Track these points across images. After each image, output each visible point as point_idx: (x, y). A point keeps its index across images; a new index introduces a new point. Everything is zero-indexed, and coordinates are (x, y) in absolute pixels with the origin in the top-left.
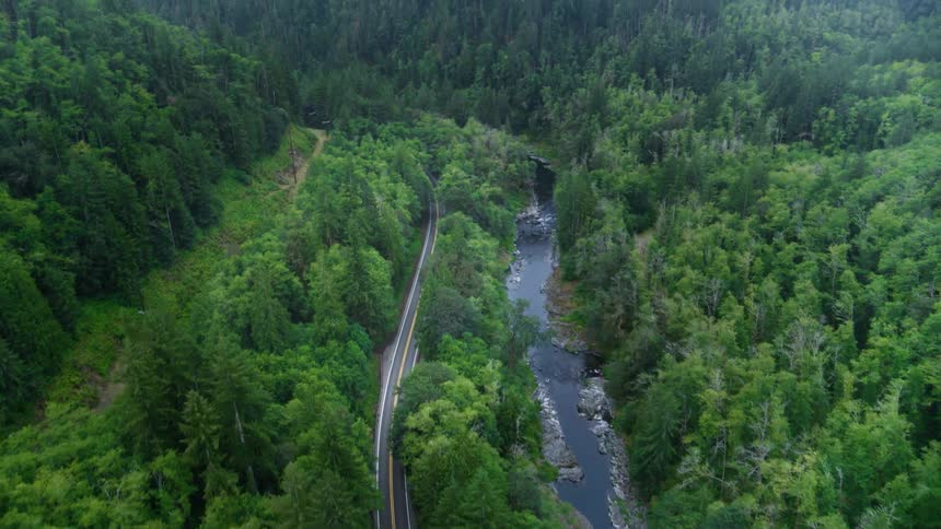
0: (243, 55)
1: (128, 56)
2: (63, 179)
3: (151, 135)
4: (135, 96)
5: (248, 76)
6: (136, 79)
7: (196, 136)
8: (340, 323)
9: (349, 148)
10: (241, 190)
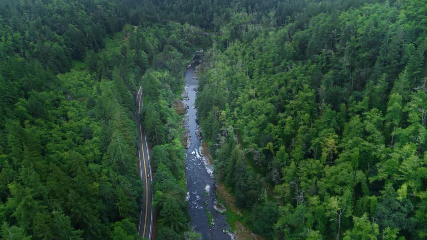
0: (111, 2)
1: (79, 3)
2: (68, 31)
3: (87, 23)
4: (82, 13)
5: (113, 8)
6: (82, 9)
7: (98, 24)
8: (133, 64)
9: (143, 30)
10: (111, 40)
